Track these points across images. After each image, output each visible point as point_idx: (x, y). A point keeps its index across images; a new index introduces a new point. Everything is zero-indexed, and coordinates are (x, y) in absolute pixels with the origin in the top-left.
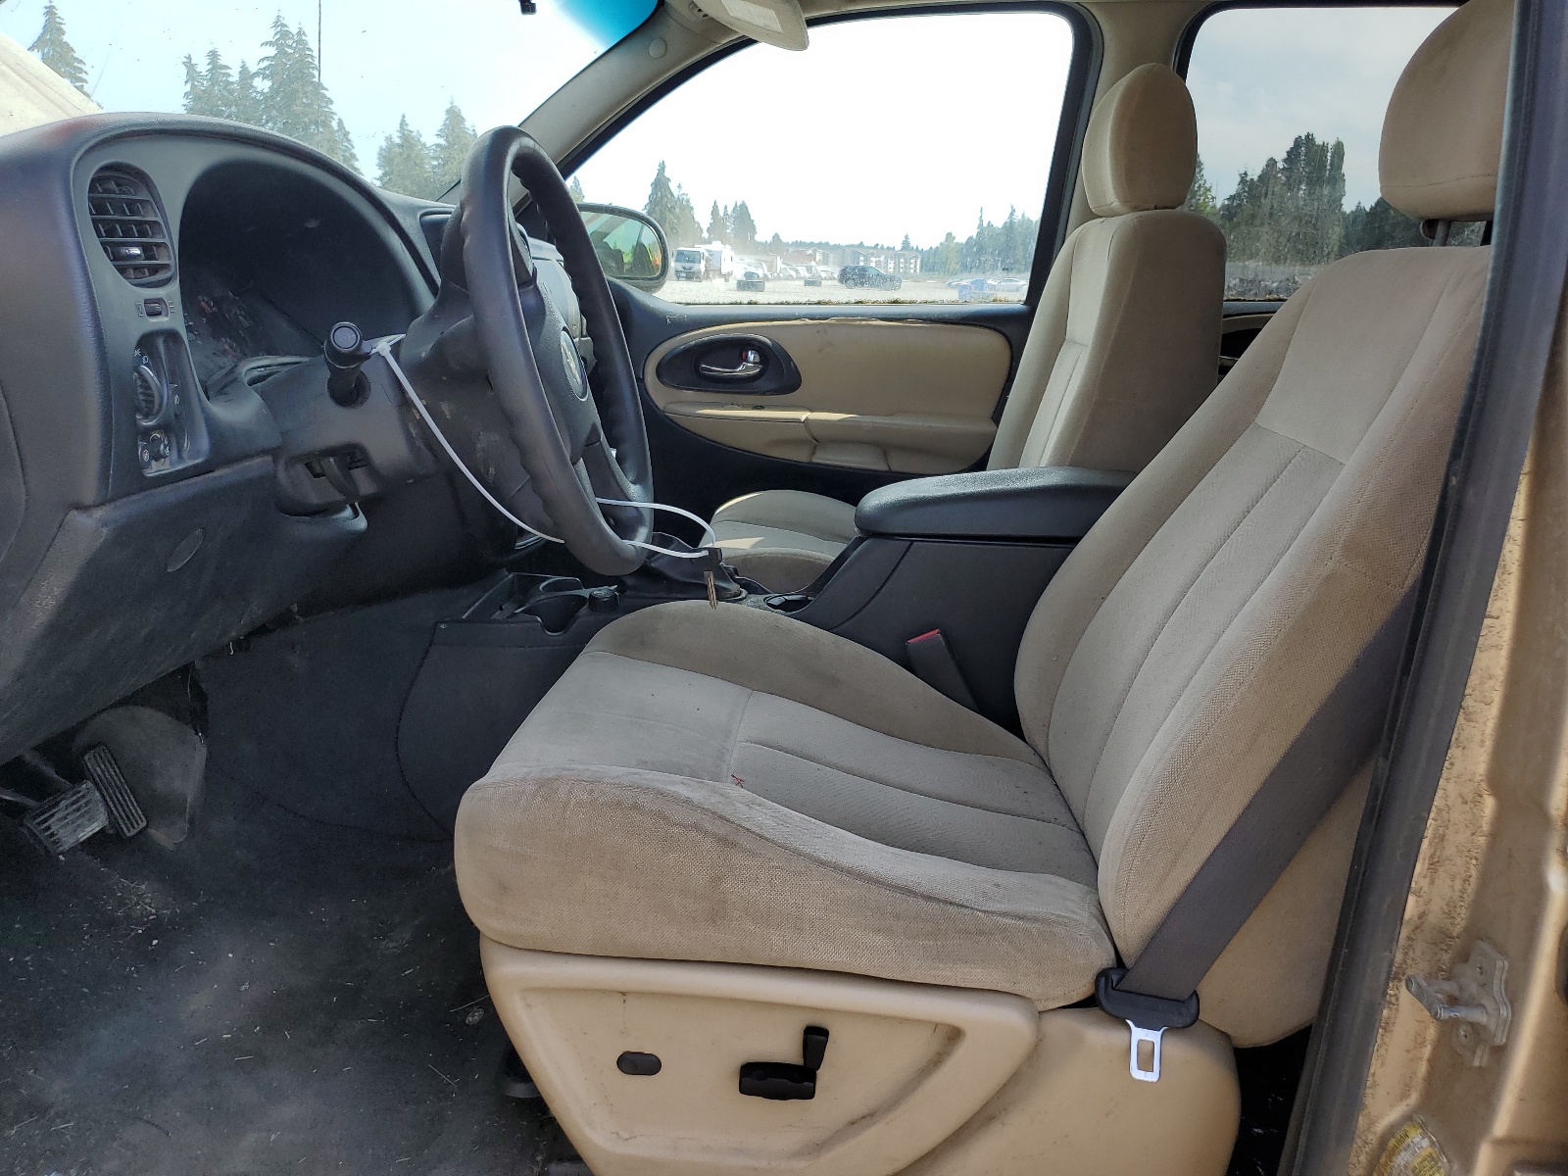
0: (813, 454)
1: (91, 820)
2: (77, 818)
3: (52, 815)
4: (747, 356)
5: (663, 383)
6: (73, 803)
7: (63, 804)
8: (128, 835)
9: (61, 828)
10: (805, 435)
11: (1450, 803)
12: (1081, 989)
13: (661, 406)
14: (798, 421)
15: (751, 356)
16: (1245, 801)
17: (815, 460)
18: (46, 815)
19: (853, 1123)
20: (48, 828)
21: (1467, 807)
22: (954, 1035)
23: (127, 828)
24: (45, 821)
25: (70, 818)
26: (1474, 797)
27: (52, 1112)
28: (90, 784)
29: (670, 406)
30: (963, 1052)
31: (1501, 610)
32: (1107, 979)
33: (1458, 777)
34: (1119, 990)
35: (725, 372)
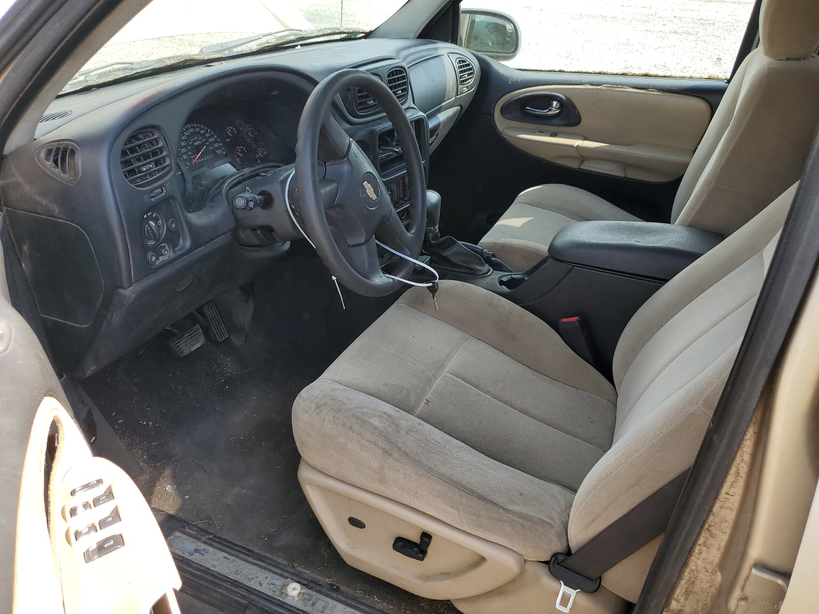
0: (582, 163)
1: (198, 342)
2: (191, 342)
3: (180, 341)
4: (552, 104)
5: (504, 117)
6: (190, 335)
7: (185, 336)
8: (220, 341)
9: (184, 346)
10: (577, 155)
11: (698, 569)
12: (546, 557)
13: (501, 130)
14: (572, 146)
15: (555, 103)
16: (633, 506)
17: (582, 167)
18: (179, 340)
19: (442, 574)
20: (179, 346)
21: (709, 574)
22: (482, 559)
23: (219, 338)
24: (178, 343)
25: (188, 342)
26: (712, 571)
27: (174, 459)
28: (198, 326)
29: (505, 131)
30: (484, 567)
31: (735, 493)
32: (556, 558)
33: (704, 559)
34: (560, 565)
35: (539, 112)
